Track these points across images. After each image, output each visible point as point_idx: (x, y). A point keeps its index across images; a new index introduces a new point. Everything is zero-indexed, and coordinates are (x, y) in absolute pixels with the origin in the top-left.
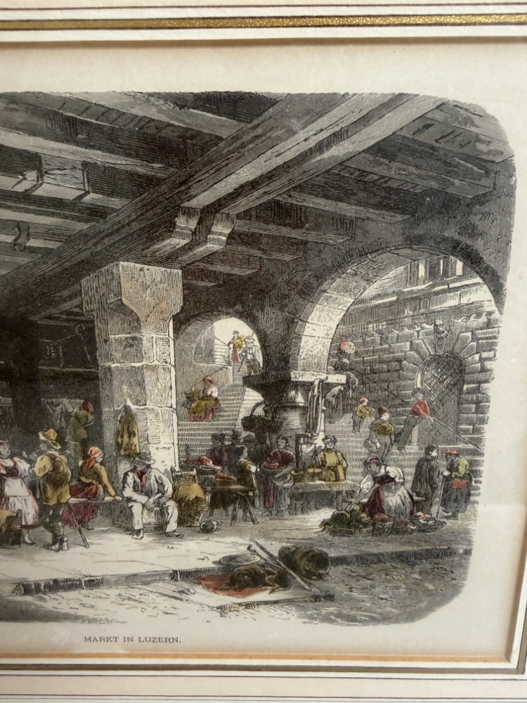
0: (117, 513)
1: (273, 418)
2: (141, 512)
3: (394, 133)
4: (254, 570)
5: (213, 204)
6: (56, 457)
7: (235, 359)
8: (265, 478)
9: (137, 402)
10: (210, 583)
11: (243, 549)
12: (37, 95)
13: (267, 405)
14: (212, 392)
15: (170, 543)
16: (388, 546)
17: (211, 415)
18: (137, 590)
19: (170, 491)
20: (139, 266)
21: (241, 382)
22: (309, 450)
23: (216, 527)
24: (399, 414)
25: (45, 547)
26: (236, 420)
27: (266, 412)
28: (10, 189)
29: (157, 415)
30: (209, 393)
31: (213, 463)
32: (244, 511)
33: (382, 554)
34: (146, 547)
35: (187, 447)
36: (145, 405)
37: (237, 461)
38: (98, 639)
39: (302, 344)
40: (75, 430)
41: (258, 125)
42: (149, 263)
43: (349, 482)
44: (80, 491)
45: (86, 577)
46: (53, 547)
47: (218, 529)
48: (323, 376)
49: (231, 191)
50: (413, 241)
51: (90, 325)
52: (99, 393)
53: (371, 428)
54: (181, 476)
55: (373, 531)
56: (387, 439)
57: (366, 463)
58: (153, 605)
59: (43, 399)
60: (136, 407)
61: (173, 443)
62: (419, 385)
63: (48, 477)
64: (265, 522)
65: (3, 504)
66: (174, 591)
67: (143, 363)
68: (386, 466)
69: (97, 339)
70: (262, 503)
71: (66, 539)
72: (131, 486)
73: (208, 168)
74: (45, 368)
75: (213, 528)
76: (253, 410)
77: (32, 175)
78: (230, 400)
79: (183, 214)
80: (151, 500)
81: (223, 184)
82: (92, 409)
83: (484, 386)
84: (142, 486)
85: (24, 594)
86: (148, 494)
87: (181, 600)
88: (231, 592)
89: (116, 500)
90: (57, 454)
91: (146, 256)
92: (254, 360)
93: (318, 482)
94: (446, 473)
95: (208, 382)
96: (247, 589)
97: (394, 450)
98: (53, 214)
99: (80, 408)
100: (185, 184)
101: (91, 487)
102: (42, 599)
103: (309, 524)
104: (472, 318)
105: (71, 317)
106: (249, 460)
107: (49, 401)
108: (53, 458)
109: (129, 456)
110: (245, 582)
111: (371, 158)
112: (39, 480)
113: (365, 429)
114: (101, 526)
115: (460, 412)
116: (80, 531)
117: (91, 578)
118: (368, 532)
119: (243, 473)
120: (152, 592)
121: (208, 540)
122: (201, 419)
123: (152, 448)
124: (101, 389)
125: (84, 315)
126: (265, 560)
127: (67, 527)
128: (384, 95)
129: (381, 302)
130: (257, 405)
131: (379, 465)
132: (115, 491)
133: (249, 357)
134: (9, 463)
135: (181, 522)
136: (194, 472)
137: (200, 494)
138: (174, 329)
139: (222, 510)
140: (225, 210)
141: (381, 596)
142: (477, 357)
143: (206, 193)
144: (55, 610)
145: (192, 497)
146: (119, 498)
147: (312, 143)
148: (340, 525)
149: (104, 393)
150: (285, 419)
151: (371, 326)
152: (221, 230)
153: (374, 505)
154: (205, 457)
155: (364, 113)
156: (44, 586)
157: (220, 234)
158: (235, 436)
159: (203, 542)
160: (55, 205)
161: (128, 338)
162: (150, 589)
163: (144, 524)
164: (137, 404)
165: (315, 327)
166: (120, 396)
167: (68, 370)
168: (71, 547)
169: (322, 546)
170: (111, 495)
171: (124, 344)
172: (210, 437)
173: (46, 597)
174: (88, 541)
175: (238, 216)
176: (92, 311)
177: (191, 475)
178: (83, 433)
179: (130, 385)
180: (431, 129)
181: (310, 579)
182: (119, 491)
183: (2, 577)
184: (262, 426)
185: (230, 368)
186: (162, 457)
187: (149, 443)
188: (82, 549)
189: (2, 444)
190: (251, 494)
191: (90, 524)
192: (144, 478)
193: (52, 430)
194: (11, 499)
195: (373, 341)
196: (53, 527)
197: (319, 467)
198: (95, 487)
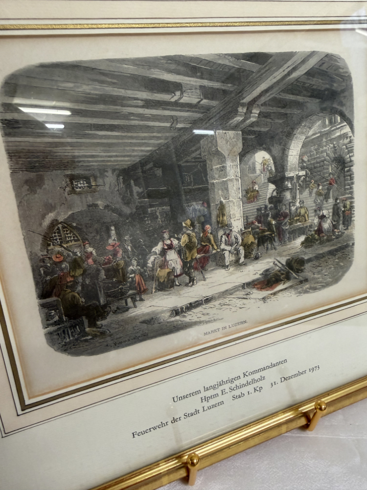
0: (218, 258)
1: (280, 196)
2: (228, 256)
3: (313, 67)
4: (276, 274)
5: (252, 101)
6: (190, 234)
7: (264, 170)
8: (279, 226)
9: (225, 198)
10: (258, 286)
12: (180, 56)
13: (278, 190)
15: (241, 269)
16: (326, 249)
17: (256, 199)
18: (228, 299)
19: (241, 241)
20: (224, 131)
21: (266, 181)
22: (294, 209)
24: (325, 186)
26: (266, 200)
27: (277, 193)
28: (169, 100)
29: (234, 203)
30: (255, 188)
31: (258, 223)
32: (271, 245)
33: (324, 253)
34: (232, 274)
35: (247, 217)
36: (229, 199)
37: (267, 220)
38: (210, 332)
39: (289, 159)
40: (199, 218)
41: (266, 66)
42: (228, 130)
43: (310, 221)
44: (202, 250)
45: (205, 297)
46: (190, 285)
47: (261, 257)
48: (297, 173)
49: (258, 94)
50: (323, 110)
51: (205, 163)
52: (209, 197)
53: (316, 194)
54: (245, 232)
55: (320, 242)
56: (322, 198)
58: (235, 305)
59: (184, 204)
60: (225, 201)
61: (241, 216)
62: (331, 172)
63: (187, 246)
64: (280, 248)
65: (166, 266)
66: (244, 295)
67: (228, 178)
68: (322, 210)
69: (208, 170)
71: (195, 278)
72: (224, 242)
73: (249, 85)
74: (185, 188)
75: (259, 257)
76: (272, 194)
77: (178, 93)
78: (263, 190)
79: (241, 106)
80: (233, 248)
81: (255, 91)
82: (206, 205)
83: (352, 168)
84: (229, 241)
85: (176, 316)
86: (231, 245)
87: (247, 299)
88: (268, 288)
89: (217, 251)
90: (190, 232)
91: (227, 127)
92: (271, 169)
93: (299, 223)
94: (343, 209)
95: (254, 183)
96: (274, 285)
97: (325, 202)
98: (188, 111)
99: (201, 206)
100: (240, 93)
102: (184, 316)
103: (297, 245)
104: (345, 140)
105: (197, 160)
106: (272, 219)
107: (187, 204)
108: (189, 235)
109: (222, 227)
110: (273, 281)
111: (306, 77)
112: (183, 249)
113: (314, 195)
114: (211, 267)
115: (345, 180)
116: (202, 272)
117: (207, 298)
118: (318, 243)
119: (269, 225)
120: (234, 298)
121: (257, 263)
122: (252, 202)
123: (232, 221)
124: (210, 194)
125: (202, 158)
127: (196, 272)
128: (308, 52)
129: (315, 137)
130: (274, 190)
131: (320, 210)
132: (217, 246)
133: (269, 168)
134: (168, 242)
135: (245, 257)
136: (250, 230)
137: (253, 240)
138: (240, 160)
139: (262, 246)
140: (257, 103)
141: (325, 274)
142: (348, 156)
143: (249, 96)
144: (190, 321)
145: (250, 242)
146: (219, 250)
147: (286, 72)
148: (307, 243)
149: (211, 196)
150: (284, 195)
151: (312, 147)
152: (256, 111)
153: (320, 230)
155: (302, 60)
156: (186, 309)
157: (256, 113)
158: (266, 207)
159: (255, 265)
160: (189, 106)
161: (221, 167)
163: (230, 262)
165: (293, 151)
166: (218, 196)
167: (196, 187)
169: (302, 255)
170: (215, 250)
171: (219, 170)
172: (256, 210)
173: (186, 314)
174: (206, 277)
175: (262, 105)
176: (205, 156)
178: (202, 219)
179: (222, 190)
180: (325, 64)
181: (298, 273)
183: (165, 309)
184: (276, 200)
185: (262, 175)
186: (237, 225)
187: (231, 218)
188: (203, 282)
189: (165, 232)
190: (273, 235)
191: (206, 267)
192: (229, 237)
193: (188, 220)
194: (170, 262)
195: (313, 154)
196: (189, 273)
197: (299, 216)
198: (208, 247)
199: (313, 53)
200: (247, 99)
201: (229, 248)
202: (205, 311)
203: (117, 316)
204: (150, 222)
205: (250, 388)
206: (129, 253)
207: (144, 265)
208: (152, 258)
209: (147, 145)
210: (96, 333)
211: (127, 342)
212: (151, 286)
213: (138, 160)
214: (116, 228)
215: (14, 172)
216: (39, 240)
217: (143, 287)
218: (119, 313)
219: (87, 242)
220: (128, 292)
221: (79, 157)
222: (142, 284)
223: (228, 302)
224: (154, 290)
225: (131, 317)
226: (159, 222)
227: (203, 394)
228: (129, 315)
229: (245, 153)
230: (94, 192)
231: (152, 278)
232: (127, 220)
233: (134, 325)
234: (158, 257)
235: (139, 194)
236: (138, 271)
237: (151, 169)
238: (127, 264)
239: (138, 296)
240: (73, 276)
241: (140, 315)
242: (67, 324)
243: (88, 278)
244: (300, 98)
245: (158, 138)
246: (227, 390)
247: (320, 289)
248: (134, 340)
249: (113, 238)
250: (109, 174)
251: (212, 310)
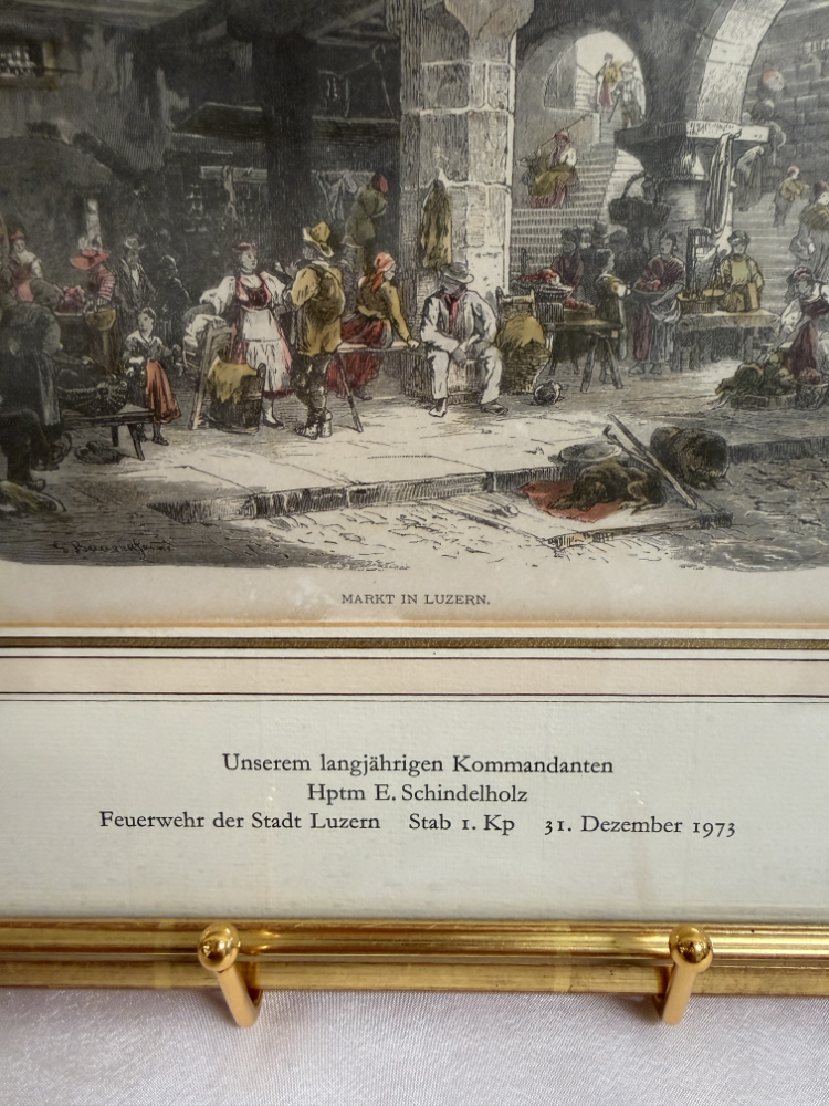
0: (410, 370)
1: (655, 201)
2: (445, 369)
4: (611, 471)
6: (326, 271)
7: (605, 100)
8: (637, 305)
9: (454, 175)
10: (542, 495)
11: (597, 432)
13: (648, 180)
14: (567, 157)
15: (485, 424)
16: (818, 427)
17: (563, 197)
18: (429, 509)
19: (493, 330)
21: (610, 140)
22: (707, 257)
23: (557, 394)
25: (295, 430)
26: (600, 205)
27: (646, 190)
29: (482, 197)
30: (562, 158)
31: (561, 281)
32: (603, 365)
33: (808, 441)
34: (451, 431)
35: (524, 251)
36: (466, 180)
37: (597, 277)
38: (363, 599)
39: (706, 75)
40: (357, 224)
43: (766, 313)
44: (357, 330)
45: (354, 484)
46: (308, 432)
47: (561, 399)
48: (734, 130)
51: (394, 46)
52: (398, 160)
53: (802, 219)
54: (511, 303)
55: (797, 399)
57: (792, 280)
58: (451, 536)
59: (313, 171)
60: (452, 183)
61: (503, 246)
63: (310, 306)
64: (635, 386)
65: (238, 356)
66: (486, 511)
67: (468, 108)
68: (822, 284)
69: (403, 69)
70: (631, 351)
71: (328, 416)
72: (435, 321)
74: (321, 118)
75: (553, 397)
76: (627, 188)
78: (594, 170)
80: (463, 347)
82: (385, 187)
84: (452, 322)
85: (257, 517)
86: (459, 336)
87: (495, 526)
89: (409, 345)
90: (326, 265)
92: (633, 102)
93: (718, 313)
95: (562, 140)
96: (598, 507)
99: (368, 186)
101: (374, 323)
102: (284, 525)
103: (701, 388)
105: (368, 33)
106: (616, 276)
107: (324, 173)
108: (320, 274)
109: (433, 269)
110: (596, 493)
112: (297, 312)
113: (792, 221)
114: (383, 394)
116: (351, 402)
117: (361, 487)
118: (789, 401)
119: (604, 296)
120: (451, 512)
121: (545, 417)
122: (546, 203)
123: (470, 255)
124: (402, 153)
125: (386, 29)
126: (629, 453)
127: (332, 395)
130: (634, 179)
131: (811, 282)
132: (410, 329)
133: (626, 97)
134: (254, 282)
135: (505, 386)
136: (531, 298)
137: (537, 335)
138: (518, 51)
139: (569, 363)
141: (803, 517)
144: (302, 545)
145: (526, 340)
146: (414, 343)
148: (747, 390)
149: (406, 159)
150: (674, 203)
151: (809, 44)
154: (550, 271)
156: (289, 503)
158: (598, 232)
159: (537, 422)
161: (449, 66)
162: (449, 508)
163: (449, 390)
164: (453, 179)
165: (726, 46)
166: (430, 163)
167: (356, 121)
168: (335, 431)
169: (716, 427)
170: (402, 339)
171: (442, 76)
172: (559, 235)
173: (289, 521)
174: (362, 419)
176: (399, 22)
177: (526, 303)
178: (369, 230)
179: (446, 147)
181: (697, 487)
182: (415, 331)
183: (226, 486)
184: (638, 214)
185: (597, 116)
186: (486, 272)
187: (467, 246)
188: (350, 434)
189: (245, 248)
190: (615, 335)
191: (367, 391)
192: (454, 308)
193: (323, 225)
194: (252, 346)
195: (811, 71)
196: (310, 394)
197: (721, 287)
198: (379, 323)
201: (448, 344)
202: (351, 528)
203: (86, 468)
204: (201, 208)
205: (475, 811)
206: (134, 289)
207: (175, 337)
208: (199, 322)
210: (27, 501)
211: (109, 553)
212: (190, 405)
213: (183, 8)
214: (101, 207)
217: (166, 401)
218: (92, 461)
219: (19, 234)
220: (121, 407)
222: (165, 394)
223: (430, 521)
224: (197, 422)
225: (125, 484)
226: (230, 211)
227: (317, 776)
228: (121, 477)
229: (541, 30)
230: (50, 89)
231: (198, 383)
232: (136, 188)
233: (133, 510)
234: (217, 322)
235: (176, 115)
236: (154, 350)
237: (220, 42)
238: (126, 323)
239: (150, 426)
241: (151, 483)
243: (16, 339)
246: (396, 791)
247: (774, 564)
248: (129, 554)
249: (92, 235)
250: (95, 39)
251: (375, 530)
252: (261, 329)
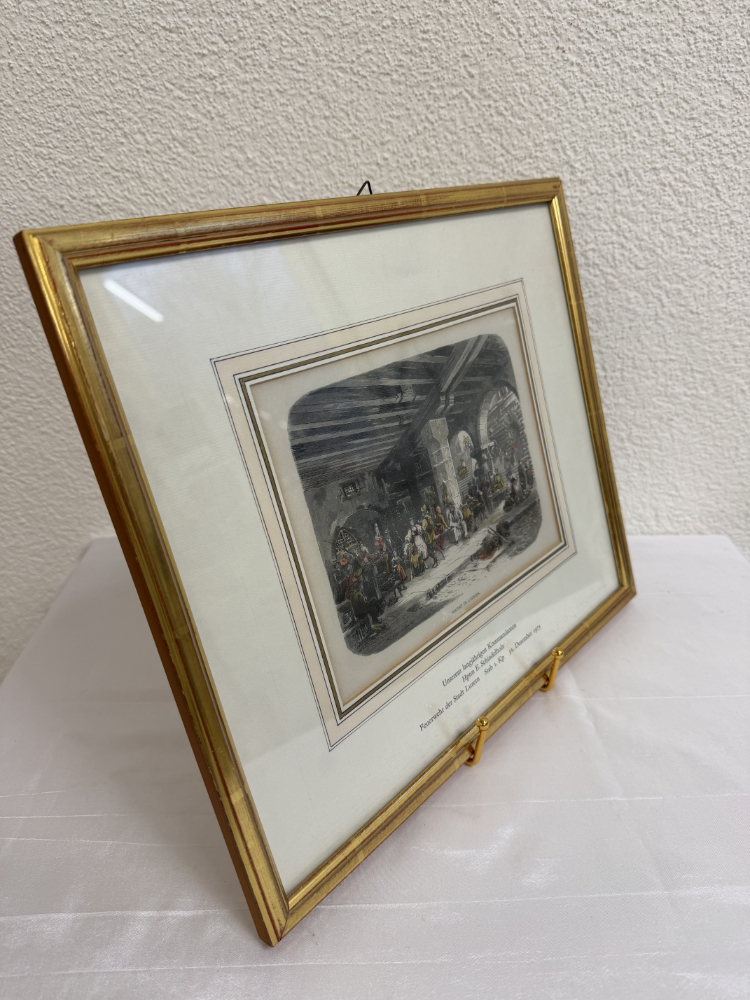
1: (481, 468)
2: (456, 532)
3: (481, 349)
4: (492, 541)
5: (447, 389)
7: (466, 447)
8: (485, 496)
9: (446, 479)
12: (396, 363)
13: (478, 463)
15: (467, 543)
16: (522, 509)
17: (466, 475)
18: (463, 573)
19: (462, 516)
20: (435, 420)
21: (470, 457)
27: (479, 466)
28: (394, 403)
30: (463, 465)
31: (471, 497)
32: (483, 514)
33: (520, 514)
34: (461, 548)
35: (462, 492)
37: (476, 492)
38: (456, 609)
39: (481, 434)
40: (431, 502)
41: (452, 356)
42: (437, 418)
44: (438, 531)
45: (447, 576)
46: (435, 566)
48: (488, 444)
49: (450, 382)
50: (495, 384)
51: (427, 451)
56: (509, 463)
57: (507, 476)
58: (469, 579)
59: (419, 492)
61: (459, 493)
62: (510, 437)
63: (427, 529)
64: (490, 517)
65: (416, 552)
66: (473, 567)
67: (444, 460)
68: (512, 474)
69: (430, 456)
71: (438, 559)
72: (451, 520)
73: (443, 376)
74: (418, 476)
76: (475, 467)
77: (400, 395)
79: (442, 395)
80: (458, 524)
81: (448, 381)
82: (434, 489)
83: (524, 430)
84: (454, 518)
85: (430, 599)
86: (457, 521)
87: (476, 570)
90: (428, 516)
91: (436, 416)
92: (471, 446)
94: (525, 470)
95: (462, 461)
98: (408, 408)
100: (438, 385)
102: (436, 598)
104: (515, 407)
105: (421, 450)
106: (479, 490)
107: (421, 491)
108: (427, 518)
109: (448, 506)
110: (491, 549)
111: (479, 358)
112: (425, 533)
113: (503, 461)
115: (522, 443)
119: (478, 496)
120: (467, 572)
121: (477, 534)
122: (463, 478)
128: (476, 337)
129: (494, 409)
130: (476, 464)
131: (510, 475)
132: (447, 525)
134: (414, 529)
135: (468, 530)
137: (470, 513)
138: (449, 442)
139: (477, 517)
140: (451, 390)
141: (525, 533)
142: (519, 420)
143: (445, 385)
144: (441, 601)
145: (469, 515)
146: (449, 528)
147: (465, 359)
148: (508, 507)
149: (436, 479)
150: (484, 467)
152: (452, 397)
153: (513, 494)
155: (473, 345)
156: (436, 590)
157: (452, 399)
158: (473, 481)
159: (476, 536)
160: (408, 404)
161: (438, 452)
162: (466, 570)
163: (458, 537)
165: (482, 426)
167: (424, 474)
170: (446, 528)
171: (437, 455)
172: (467, 485)
173: (437, 596)
175: (454, 391)
176: (426, 445)
178: (434, 502)
179: (442, 472)
180: (489, 345)
181: (507, 537)
183: (422, 593)
184: (479, 472)
185: (466, 452)
186: (457, 501)
189: (411, 520)
190: (483, 505)
191: (443, 546)
192: (454, 514)
193: (424, 505)
194: (418, 547)
195: (496, 425)
197: (497, 483)
198: (441, 526)
199: (479, 337)
200: (445, 388)
201: (455, 525)
202: (449, 589)
203: (390, 608)
204: (399, 513)
205: (495, 660)
206: (390, 545)
207: (402, 554)
208: (406, 547)
209: (387, 445)
210: (378, 629)
211: (401, 633)
213: (383, 459)
214: (378, 524)
215: (306, 490)
216: (329, 547)
217: (404, 575)
218: (391, 605)
219: (361, 542)
221: (346, 466)
222: (403, 573)
223: (464, 577)
225: (400, 607)
226: (405, 511)
227: (464, 673)
229: (451, 436)
230: (360, 495)
232: (384, 515)
233: (403, 614)
234: (410, 544)
235: (389, 489)
236: (398, 561)
237: (393, 465)
238: (390, 556)
240: (356, 577)
241: (406, 603)
242: (358, 624)
243: (367, 576)
244: (478, 379)
245: (393, 437)
246: (480, 665)
247: (524, 549)
248: (406, 630)
250: (367, 476)
251: (453, 587)
252: (419, 541)
